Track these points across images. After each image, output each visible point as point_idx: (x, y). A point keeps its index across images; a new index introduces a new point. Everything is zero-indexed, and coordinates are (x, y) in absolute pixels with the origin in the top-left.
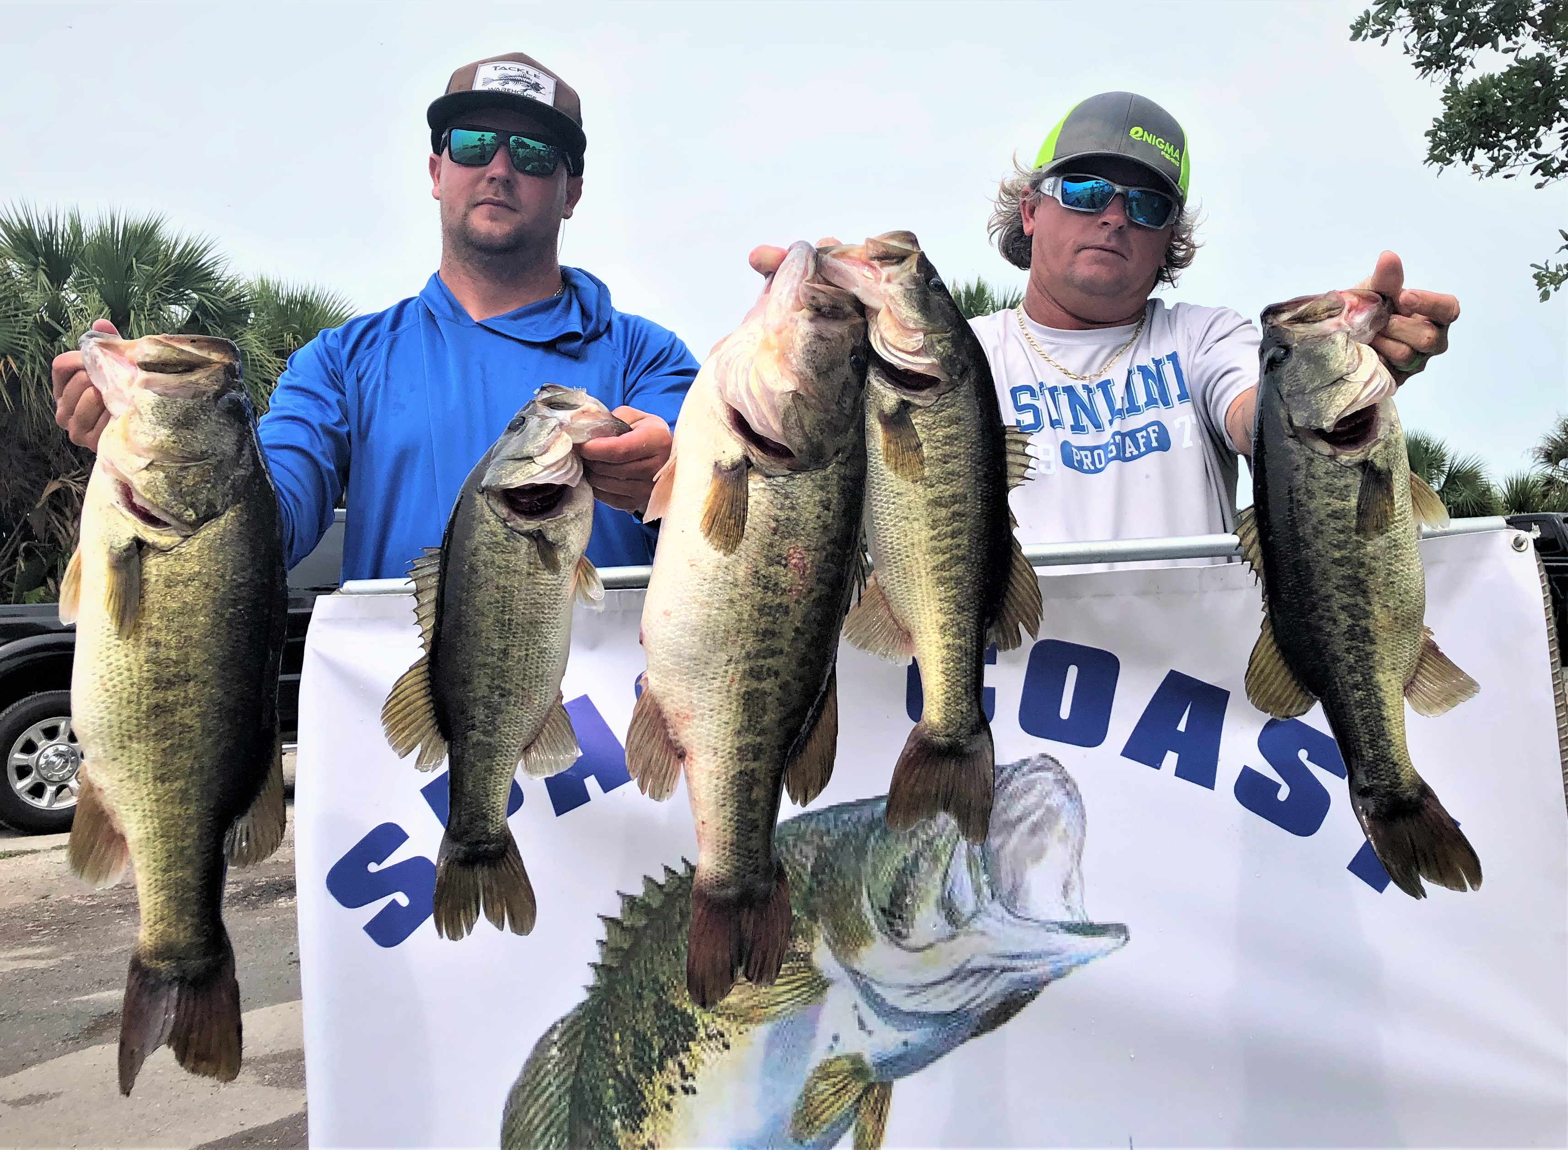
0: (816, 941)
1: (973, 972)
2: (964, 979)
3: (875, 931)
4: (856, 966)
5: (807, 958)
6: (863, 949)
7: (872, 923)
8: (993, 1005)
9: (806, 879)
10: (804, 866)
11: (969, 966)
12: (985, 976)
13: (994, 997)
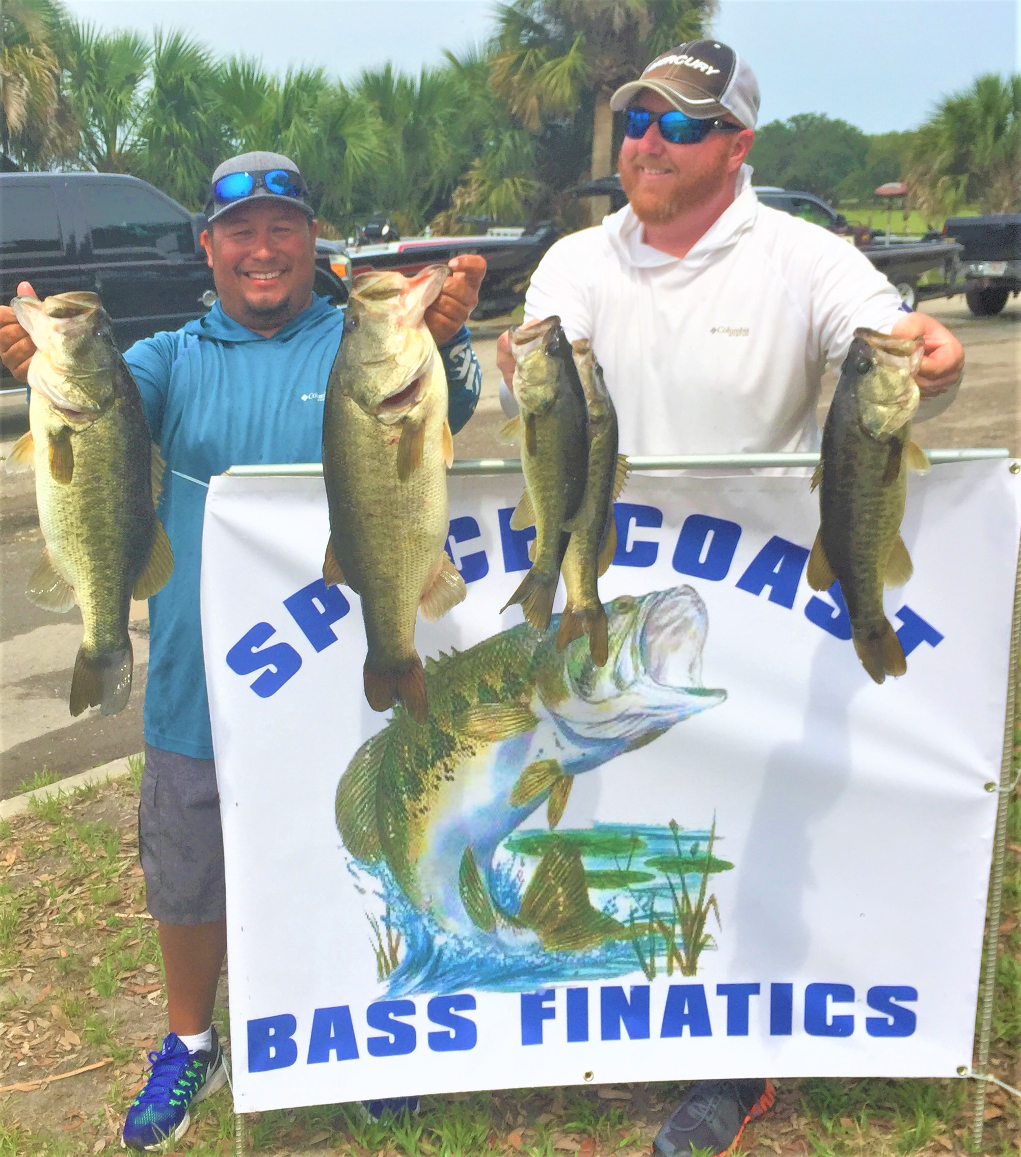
0: (533, 697)
1: (629, 716)
2: (623, 720)
3: (571, 692)
4: (557, 712)
5: (527, 706)
6: (562, 703)
7: (569, 687)
8: (640, 735)
9: (530, 660)
10: (529, 653)
11: (627, 713)
12: (636, 719)
13: (641, 730)
